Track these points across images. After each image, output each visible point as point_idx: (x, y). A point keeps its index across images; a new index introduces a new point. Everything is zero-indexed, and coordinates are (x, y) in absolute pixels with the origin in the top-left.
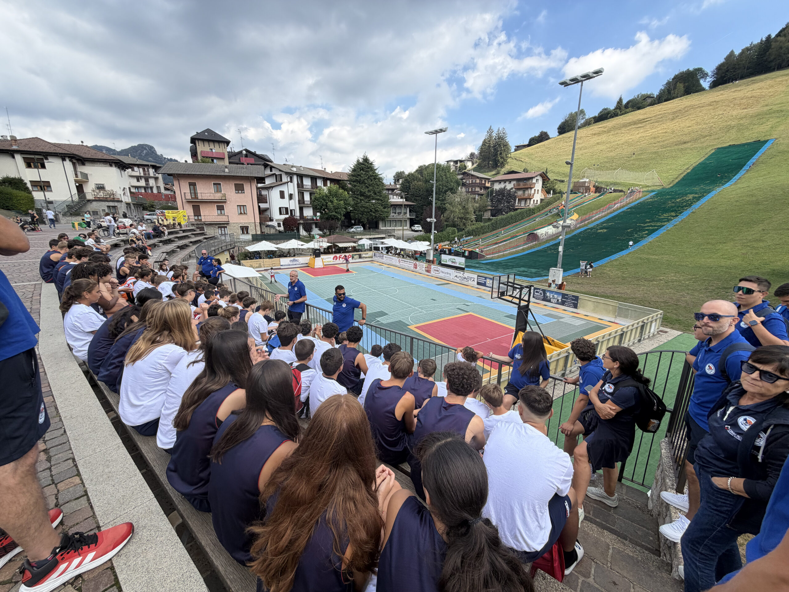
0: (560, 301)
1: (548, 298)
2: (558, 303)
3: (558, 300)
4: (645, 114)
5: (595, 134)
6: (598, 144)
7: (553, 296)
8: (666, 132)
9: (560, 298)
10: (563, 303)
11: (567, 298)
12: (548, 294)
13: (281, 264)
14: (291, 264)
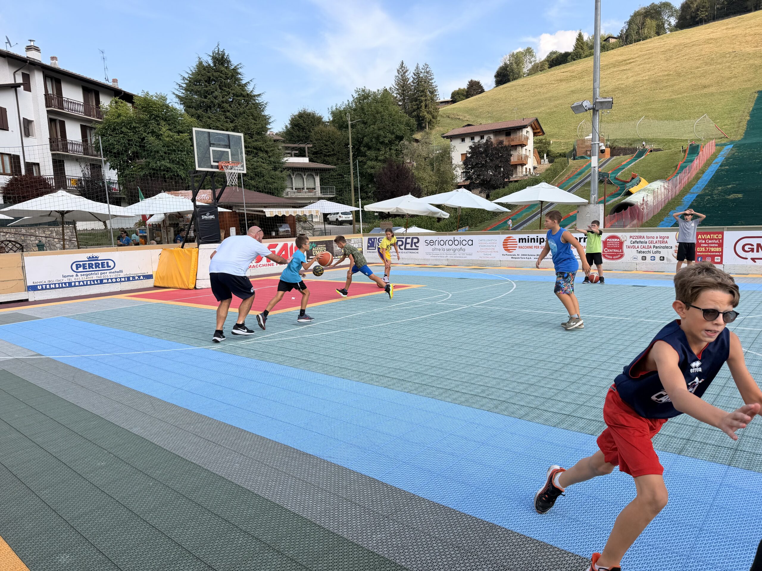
4: (621, 55)
5: (561, 80)
6: (573, 92)
8: (668, 75)
13: (29, 283)
14: (81, 278)
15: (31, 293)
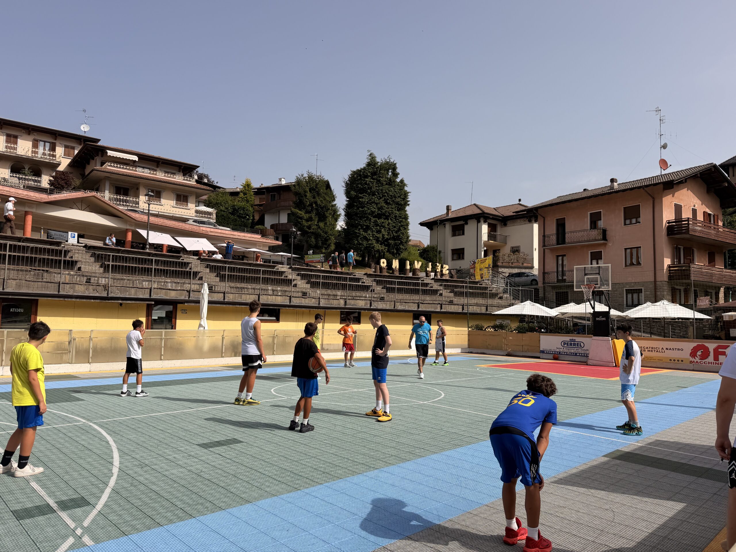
13: (541, 349)
14: (565, 350)
15: (541, 354)
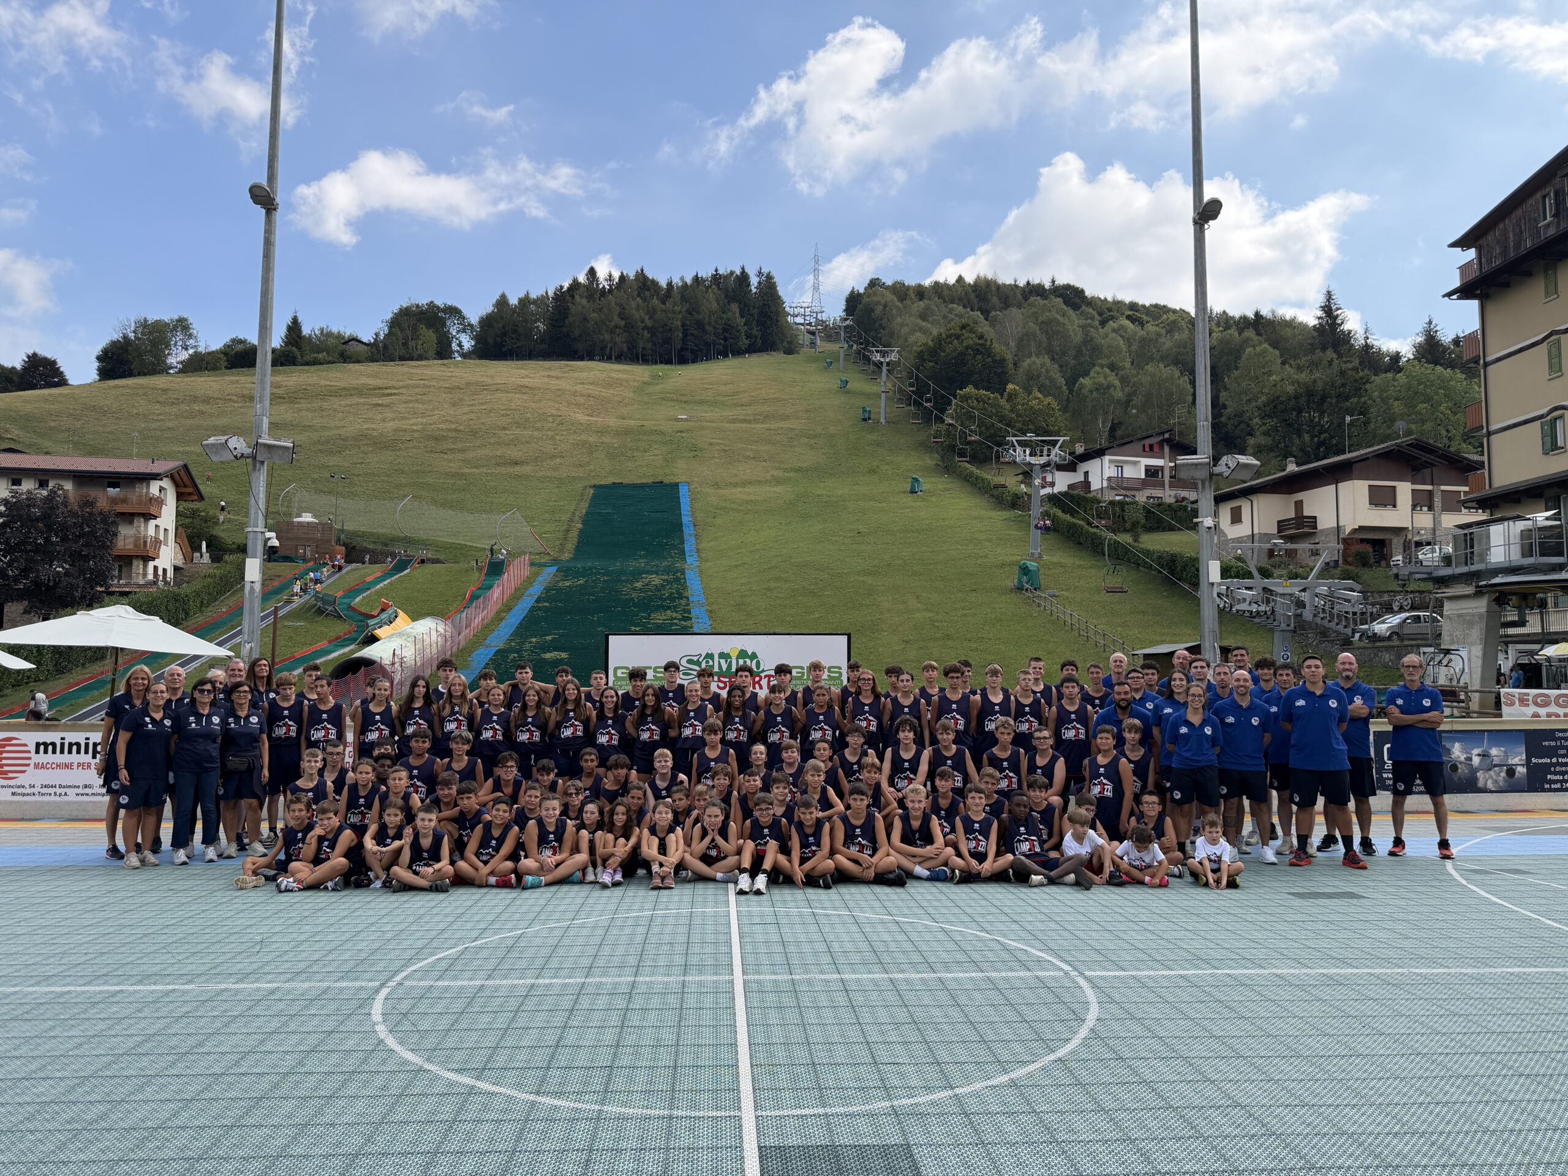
0: (1521, 770)
1: (1462, 770)
2: (1513, 786)
3: (1511, 772)
4: (376, 376)
7: (1484, 755)
9: (1518, 759)
10: (1536, 781)
11: (1551, 752)
12: (1457, 751)
